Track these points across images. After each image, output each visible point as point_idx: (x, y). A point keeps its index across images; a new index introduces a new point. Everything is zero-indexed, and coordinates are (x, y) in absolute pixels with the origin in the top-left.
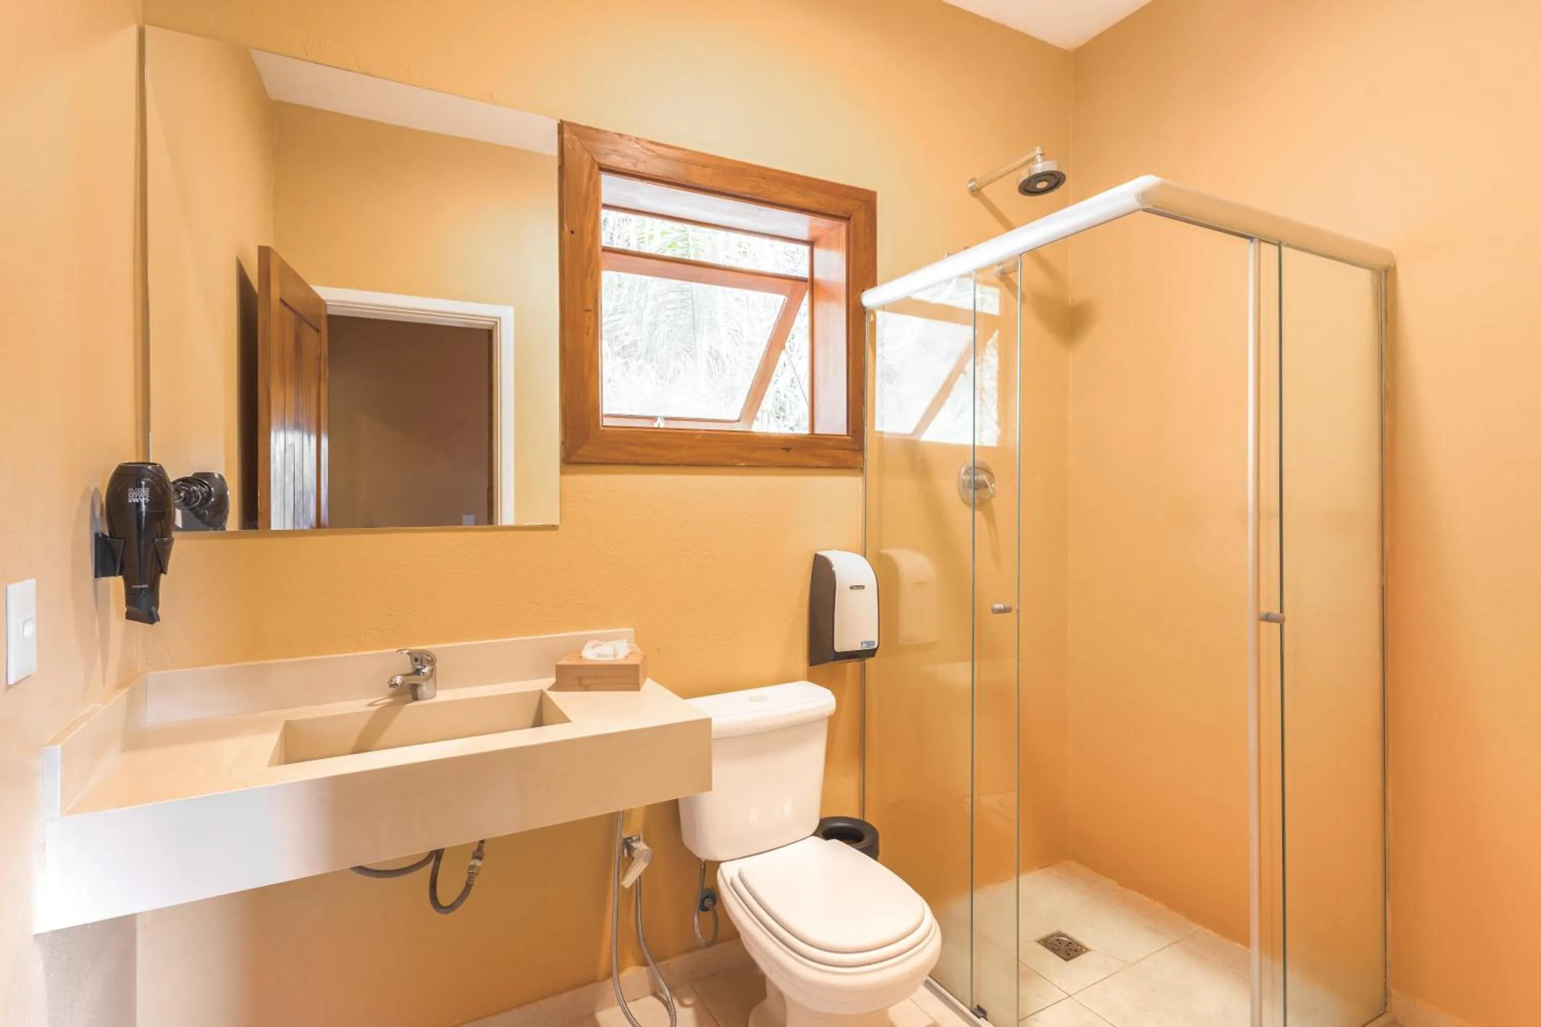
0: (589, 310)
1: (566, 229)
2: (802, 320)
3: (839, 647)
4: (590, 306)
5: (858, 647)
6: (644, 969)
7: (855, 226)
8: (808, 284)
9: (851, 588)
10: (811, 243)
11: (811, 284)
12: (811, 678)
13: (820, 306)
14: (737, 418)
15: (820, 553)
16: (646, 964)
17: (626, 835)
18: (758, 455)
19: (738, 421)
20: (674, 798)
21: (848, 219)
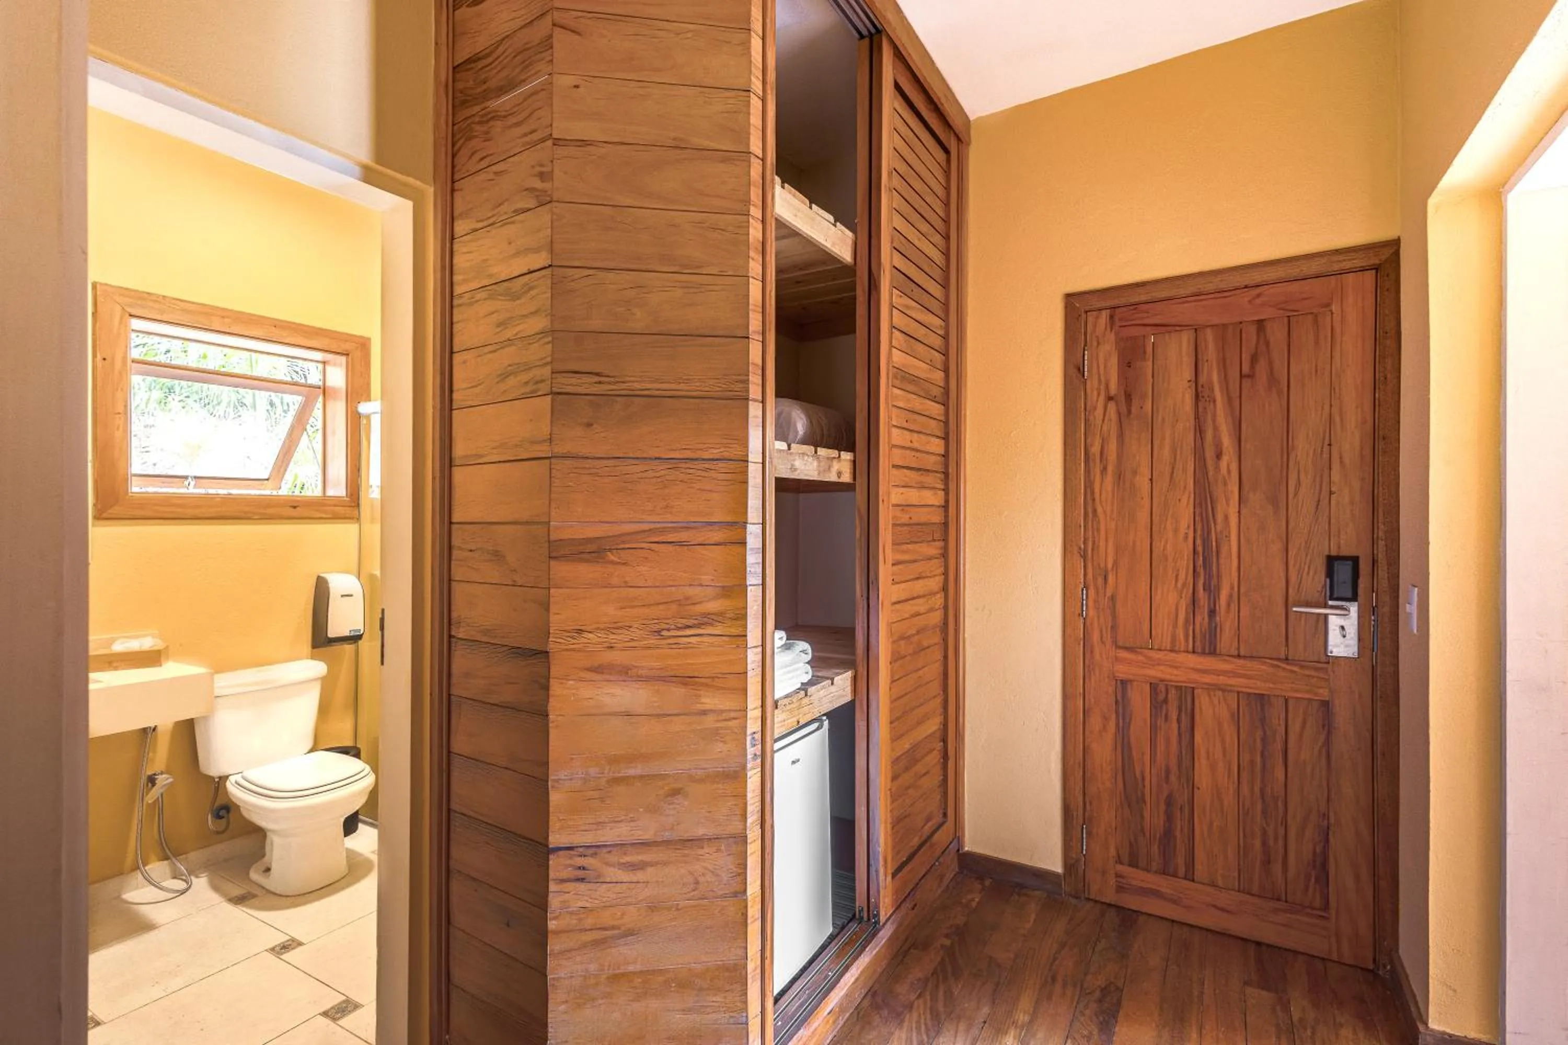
0: (119, 413)
1: (99, 357)
2: (318, 412)
3: (331, 634)
4: (120, 409)
5: (347, 634)
6: (166, 862)
7: (352, 359)
8: (321, 391)
9: (342, 596)
10: (324, 363)
11: (324, 390)
12: (313, 657)
13: (330, 405)
14: (266, 478)
15: (322, 575)
16: (166, 858)
17: (149, 773)
18: (271, 511)
19: (267, 480)
20: (188, 718)
21: (347, 355)
